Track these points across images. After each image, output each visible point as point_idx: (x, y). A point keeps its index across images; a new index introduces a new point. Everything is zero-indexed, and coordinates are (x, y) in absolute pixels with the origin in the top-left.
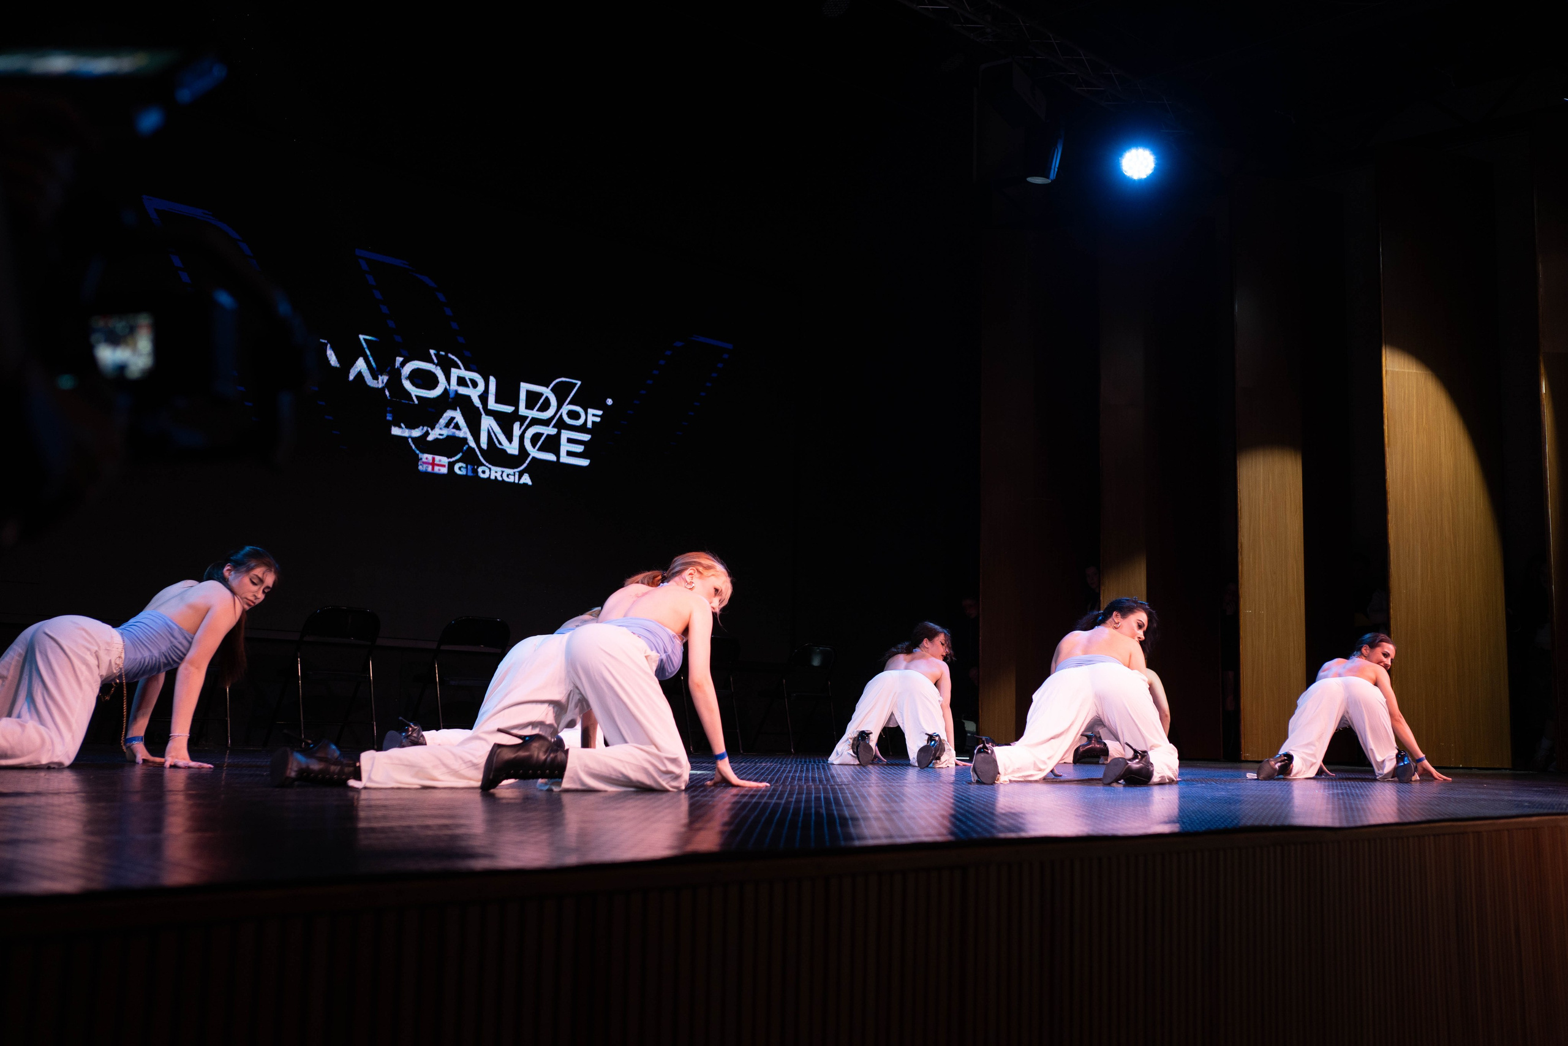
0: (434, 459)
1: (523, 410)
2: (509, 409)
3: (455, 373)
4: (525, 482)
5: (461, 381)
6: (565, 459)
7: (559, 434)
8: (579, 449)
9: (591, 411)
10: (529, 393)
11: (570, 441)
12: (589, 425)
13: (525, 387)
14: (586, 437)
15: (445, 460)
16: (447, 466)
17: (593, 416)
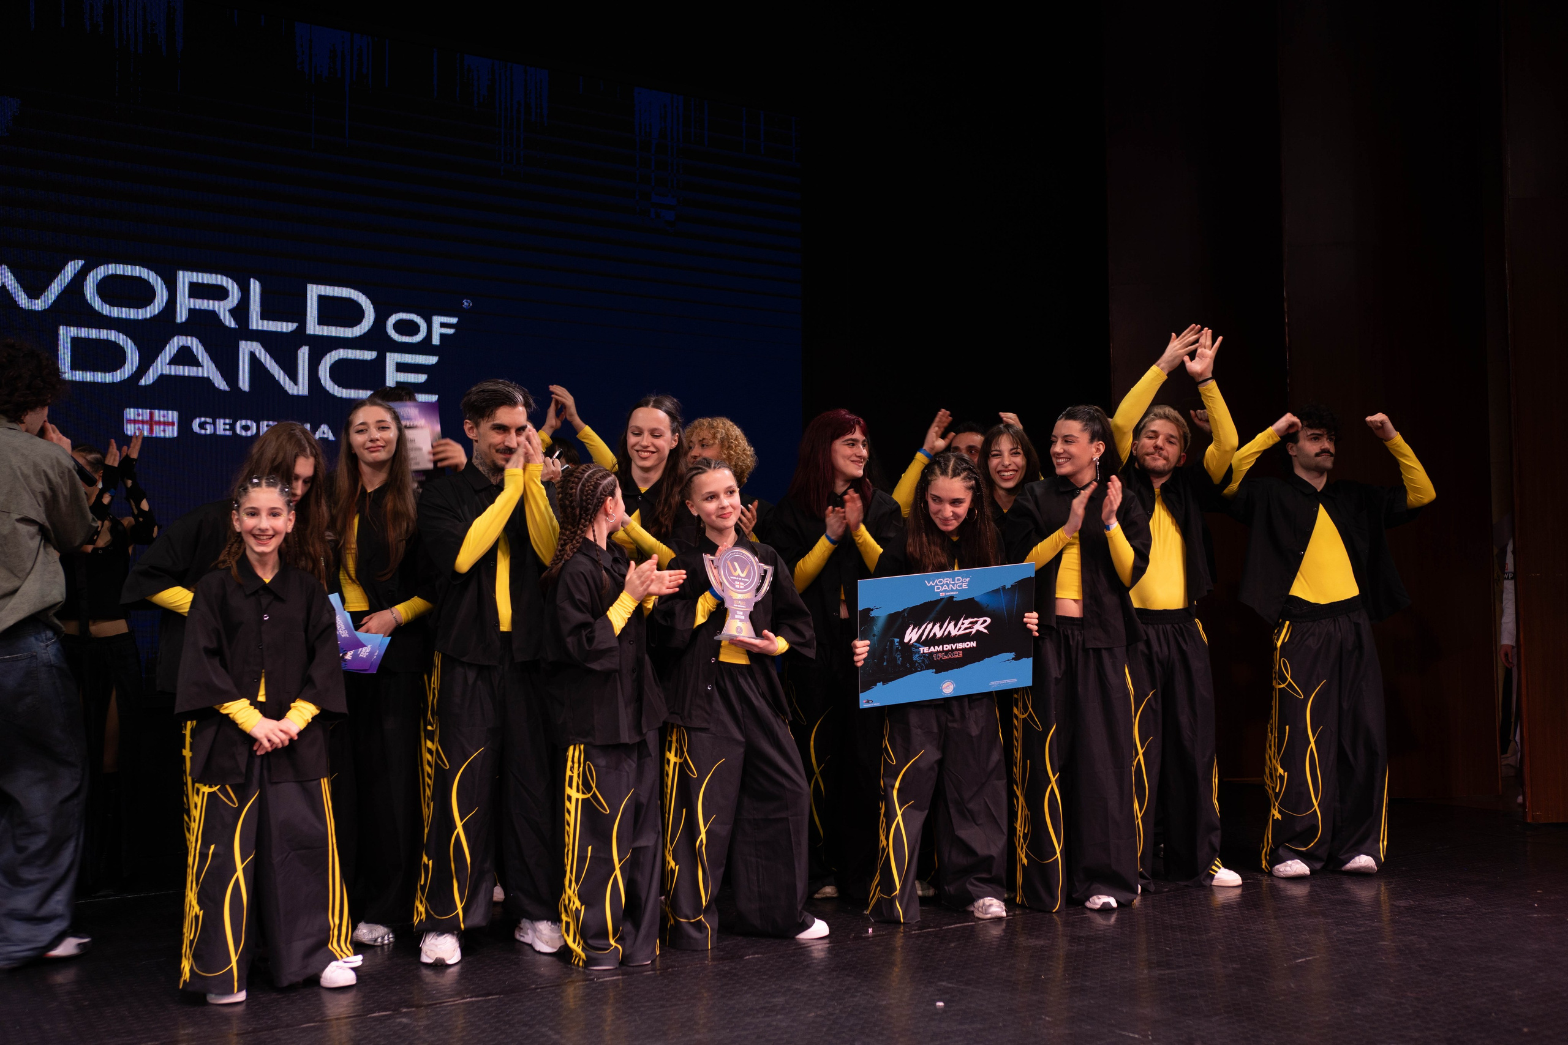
0: (151, 415)
1: (313, 328)
2: (288, 327)
3: (185, 278)
4: (324, 436)
5: (197, 291)
7: (379, 361)
8: (421, 378)
9: (437, 320)
10: (322, 299)
11: (401, 367)
12: (436, 340)
13: (314, 292)
14: (432, 360)
15: (173, 416)
16: (176, 424)
17: (440, 326)
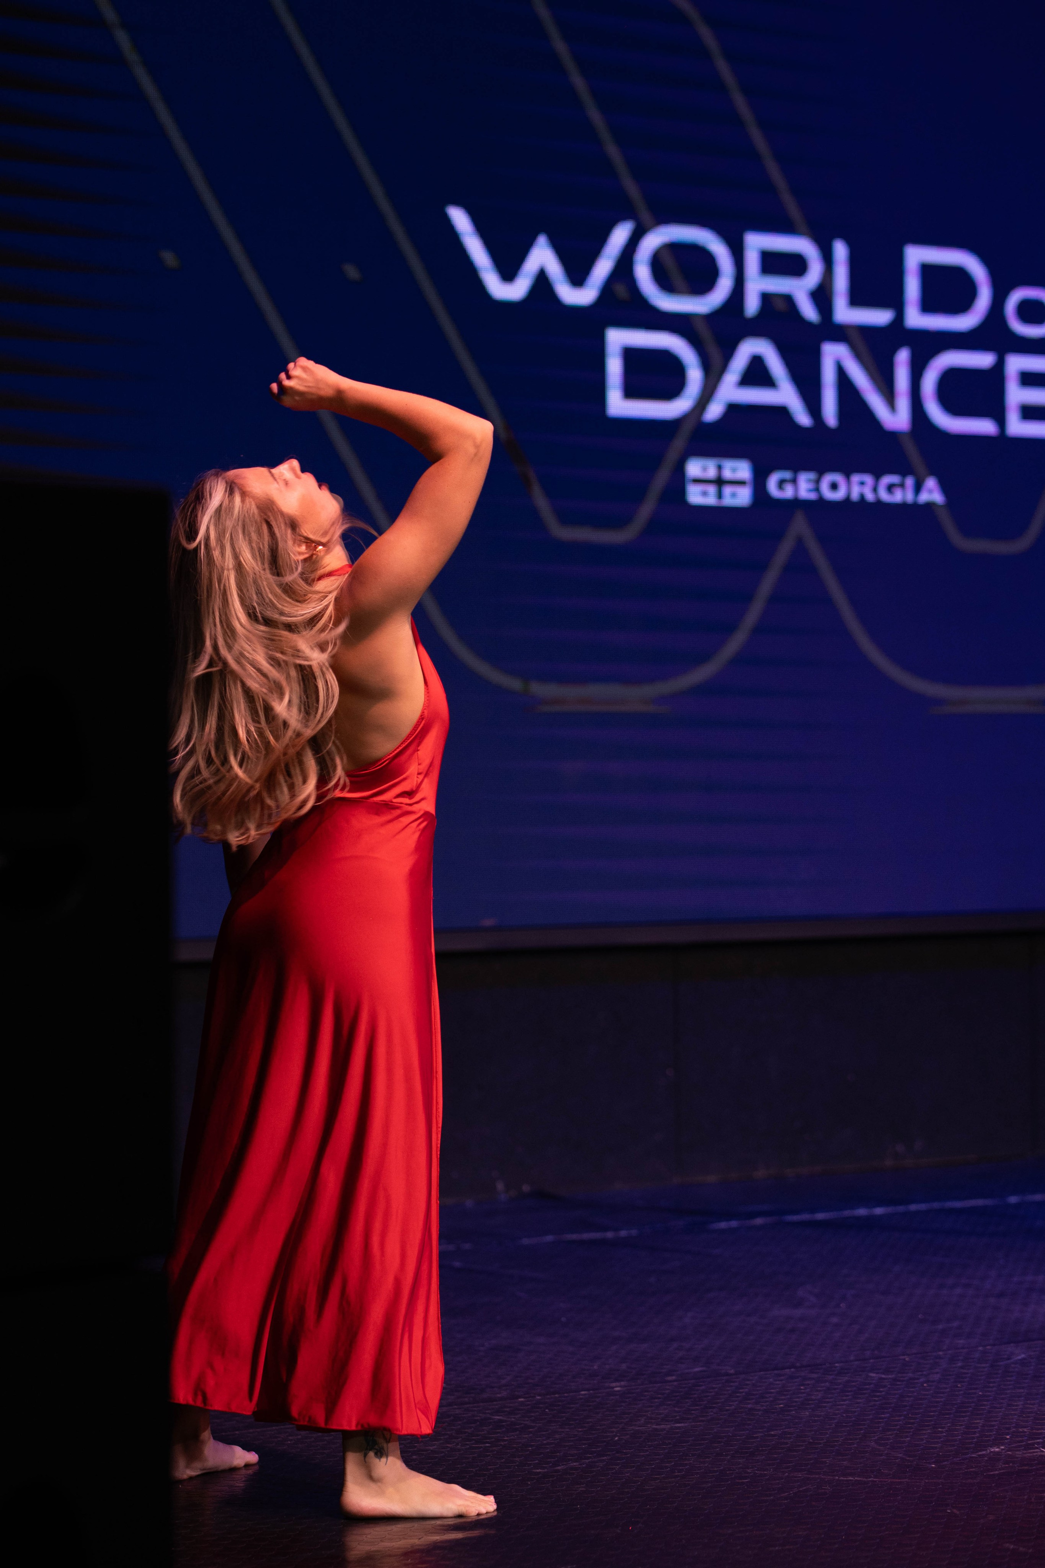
1: (915, 317)
2: (880, 317)
3: (755, 244)
5: (770, 263)
6: (1017, 427)
7: (999, 369)
10: (925, 269)
11: (1026, 379)
13: (915, 257)
